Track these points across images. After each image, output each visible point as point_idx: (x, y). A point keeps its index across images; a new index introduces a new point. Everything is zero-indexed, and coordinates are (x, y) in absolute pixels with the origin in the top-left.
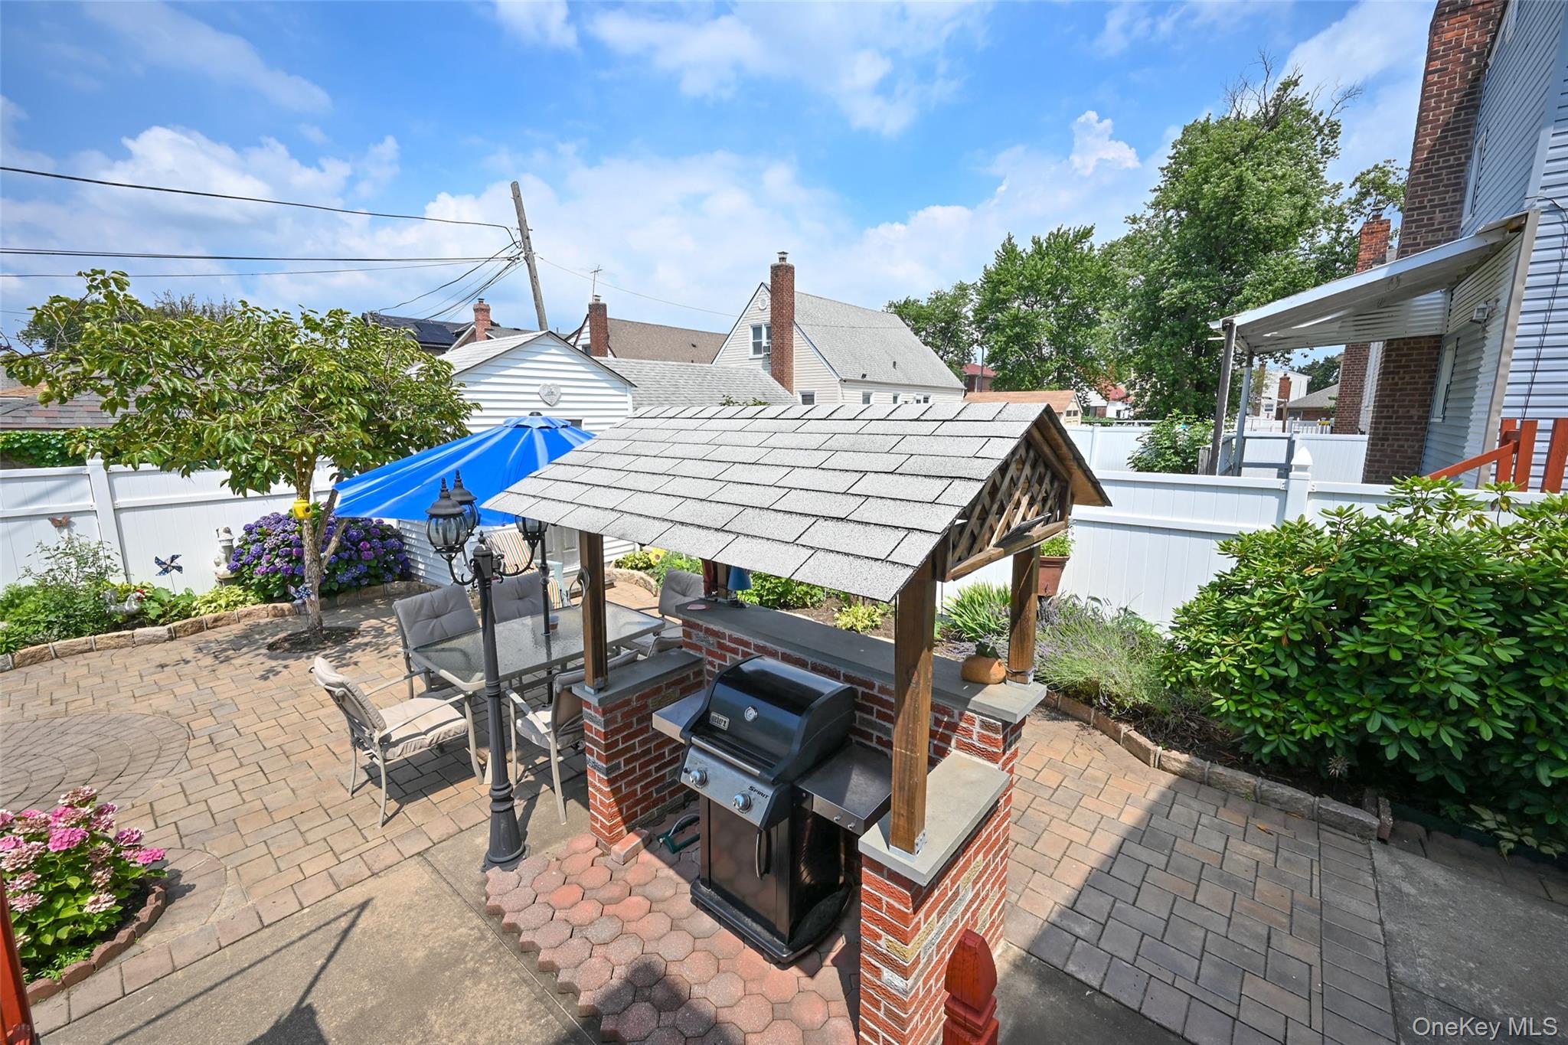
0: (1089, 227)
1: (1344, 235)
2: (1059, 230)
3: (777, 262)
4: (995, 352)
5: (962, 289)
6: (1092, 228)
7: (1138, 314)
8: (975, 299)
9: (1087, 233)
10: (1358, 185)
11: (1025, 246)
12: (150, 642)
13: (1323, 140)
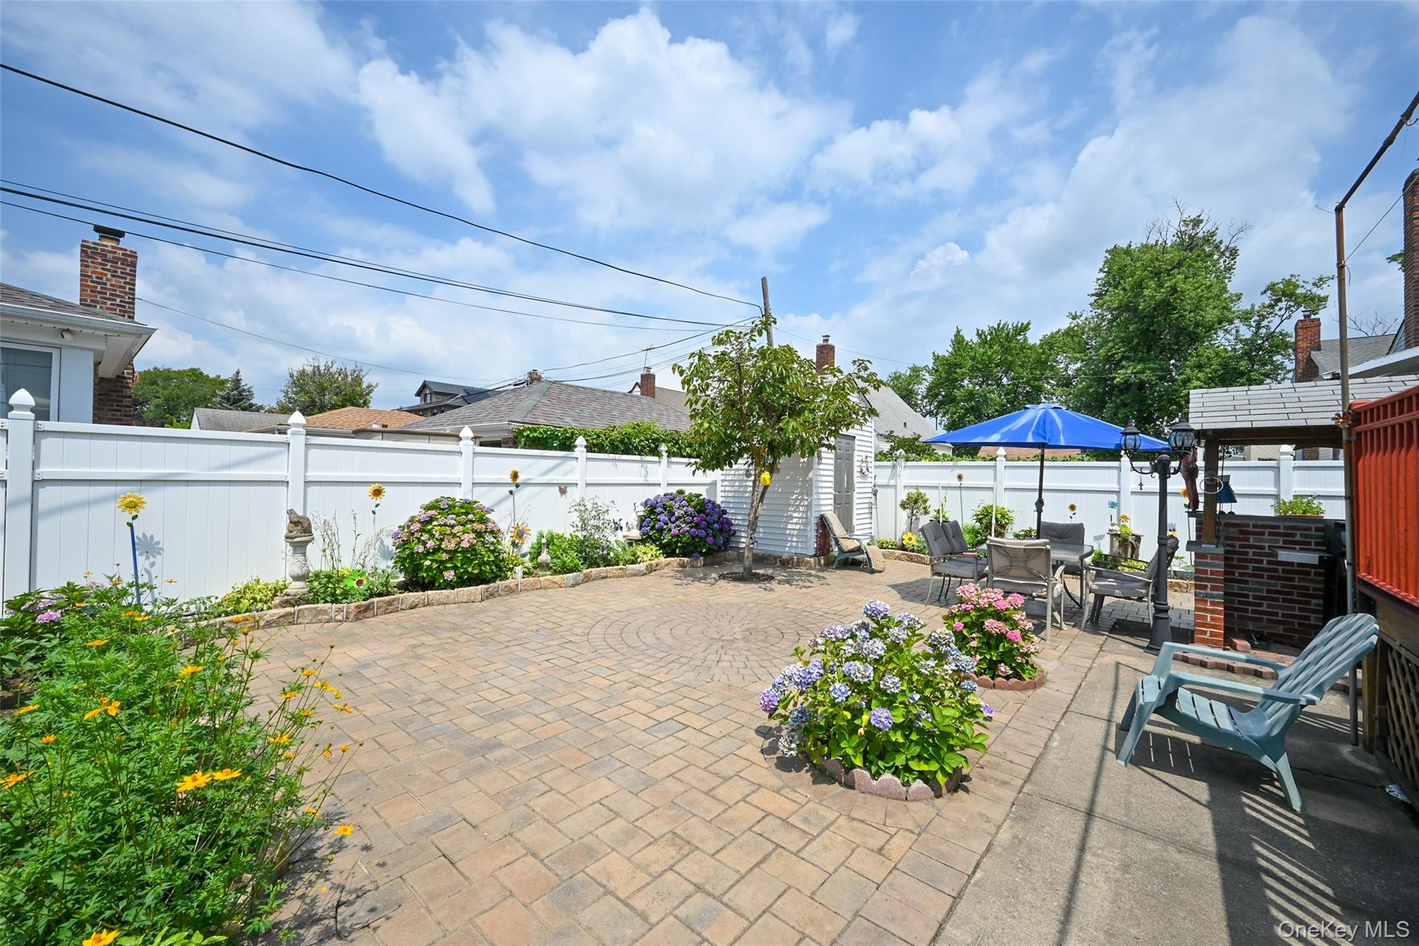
0: (1025, 323)
1: (1263, 331)
2: (999, 325)
3: (821, 342)
4: (954, 421)
5: (916, 370)
6: (1029, 324)
7: (1091, 390)
8: (929, 379)
9: (1025, 328)
10: (1269, 293)
11: (970, 337)
12: (635, 575)
13: (1225, 261)
